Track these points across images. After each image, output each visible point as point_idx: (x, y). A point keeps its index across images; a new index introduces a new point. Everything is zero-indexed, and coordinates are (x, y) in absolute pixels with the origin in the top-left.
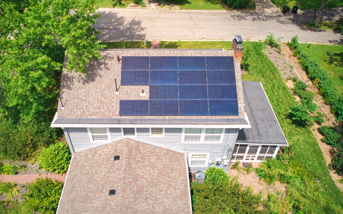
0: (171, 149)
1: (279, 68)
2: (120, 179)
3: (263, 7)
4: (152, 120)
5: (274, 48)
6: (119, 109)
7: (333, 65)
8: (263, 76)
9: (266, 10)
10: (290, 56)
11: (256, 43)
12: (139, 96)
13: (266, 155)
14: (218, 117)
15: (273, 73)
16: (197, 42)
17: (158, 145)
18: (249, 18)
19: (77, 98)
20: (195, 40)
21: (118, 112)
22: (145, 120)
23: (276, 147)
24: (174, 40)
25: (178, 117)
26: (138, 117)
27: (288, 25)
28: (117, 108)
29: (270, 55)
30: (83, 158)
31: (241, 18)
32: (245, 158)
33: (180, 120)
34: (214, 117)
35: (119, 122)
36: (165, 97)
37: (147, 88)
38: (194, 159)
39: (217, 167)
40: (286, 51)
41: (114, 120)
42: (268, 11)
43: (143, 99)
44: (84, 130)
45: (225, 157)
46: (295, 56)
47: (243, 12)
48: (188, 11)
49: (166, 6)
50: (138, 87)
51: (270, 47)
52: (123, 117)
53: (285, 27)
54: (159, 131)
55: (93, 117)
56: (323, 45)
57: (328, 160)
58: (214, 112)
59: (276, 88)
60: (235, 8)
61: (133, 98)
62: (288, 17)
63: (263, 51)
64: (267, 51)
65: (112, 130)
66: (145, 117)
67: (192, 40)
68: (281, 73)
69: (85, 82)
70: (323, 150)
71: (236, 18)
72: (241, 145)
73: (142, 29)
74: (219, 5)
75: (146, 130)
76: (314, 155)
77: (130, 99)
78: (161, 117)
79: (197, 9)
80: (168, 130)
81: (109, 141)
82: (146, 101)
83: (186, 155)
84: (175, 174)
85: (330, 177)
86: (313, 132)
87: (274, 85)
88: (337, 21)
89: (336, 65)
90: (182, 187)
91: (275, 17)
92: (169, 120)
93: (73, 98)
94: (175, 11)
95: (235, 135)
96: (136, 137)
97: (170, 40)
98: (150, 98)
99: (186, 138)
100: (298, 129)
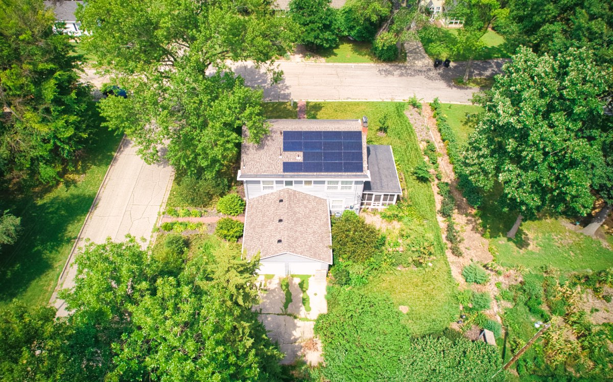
0: (318, 196)
1: (417, 130)
2: (285, 213)
3: (414, 59)
4: (305, 175)
5: (416, 109)
6: (282, 168)
7: (467, 127)
8: (399, 138)
9: (416, 62)
10: (429, 118)
11: (399, 103)
12: (295, 159)
13: (388, 202)
14: (349, 174)
15: (410, 135)
16: (342, 103)
17: (308, 193)
18: (397, 73)
19: (254, 161)
20: (340, 101)
21: (282, 170)
22: (301, 175)
23: (394, 195)
24: (320, 101)
25: (322, 174)
26: (296, 174)
27: (436, 81)
28: (281, 167)
29: (411, 117)
30: (256, 202)
31: (388, 73)
32: (372, 204)
33: (324, 175)
34: (346, 174)
35: (283, 176)
36: (314, 160)
37: (301, 154)
38: (334, 204)
39: (350, 210)
40: (427, 112)
41: (280, 175)
42: (419, 64)
43: (298, 161)
44: (258, 182)
45: (356, 202)
46: (434, 117)
47: (391, 66)
48: (335, 64)
49: (312, 58)
50: (295, 153)
51: (412, 107)
52: (286, 173)
53: (433, 84)
54: (309, 183)
55: (265, 174)
56: (465, 106)
57: (438, 206)
58: (346, 170)
59: (409, 149)
60: (384, 61)
61: (292, 161)
62: (438, 72)
63: (404, 112)
64: (409, 113)
65: (277, 182)
66: (300, 174)
67: (337, 101)
68: (418, 134)
69: (257, 149)
70: (436, 200)
71: (384, 73)
72: (368, 194)
73: (287, 88)
74: (367, 56)
75: (301, 182)
76: (428, 203)
77: (290, 161)
78: (311, 174)
79: (344, 62)
80: (316, 182)
81: (274, 190)
82: (301, 163)
83: (328, 201)
84: (320, 212)
85: (436, 219)
86: (433, 187)
87: (407, 147)
88: (487, 76)
89: (470, 126)
90: (325, 220)
91: (425, 71)
92: (316, 175)
93: (251, 161)
94: (321, 64)
95: (362, 186)
96: (294, 187)
97: (315, 101)
98: (304, 160)
99: (328, 188)
100: (420, 184)
